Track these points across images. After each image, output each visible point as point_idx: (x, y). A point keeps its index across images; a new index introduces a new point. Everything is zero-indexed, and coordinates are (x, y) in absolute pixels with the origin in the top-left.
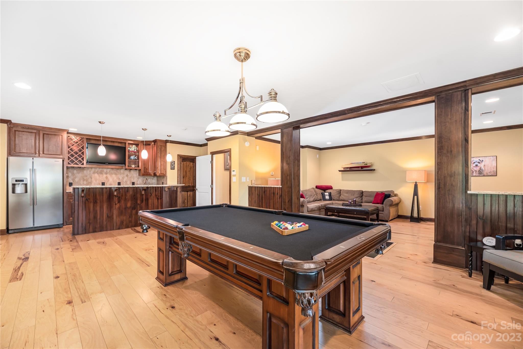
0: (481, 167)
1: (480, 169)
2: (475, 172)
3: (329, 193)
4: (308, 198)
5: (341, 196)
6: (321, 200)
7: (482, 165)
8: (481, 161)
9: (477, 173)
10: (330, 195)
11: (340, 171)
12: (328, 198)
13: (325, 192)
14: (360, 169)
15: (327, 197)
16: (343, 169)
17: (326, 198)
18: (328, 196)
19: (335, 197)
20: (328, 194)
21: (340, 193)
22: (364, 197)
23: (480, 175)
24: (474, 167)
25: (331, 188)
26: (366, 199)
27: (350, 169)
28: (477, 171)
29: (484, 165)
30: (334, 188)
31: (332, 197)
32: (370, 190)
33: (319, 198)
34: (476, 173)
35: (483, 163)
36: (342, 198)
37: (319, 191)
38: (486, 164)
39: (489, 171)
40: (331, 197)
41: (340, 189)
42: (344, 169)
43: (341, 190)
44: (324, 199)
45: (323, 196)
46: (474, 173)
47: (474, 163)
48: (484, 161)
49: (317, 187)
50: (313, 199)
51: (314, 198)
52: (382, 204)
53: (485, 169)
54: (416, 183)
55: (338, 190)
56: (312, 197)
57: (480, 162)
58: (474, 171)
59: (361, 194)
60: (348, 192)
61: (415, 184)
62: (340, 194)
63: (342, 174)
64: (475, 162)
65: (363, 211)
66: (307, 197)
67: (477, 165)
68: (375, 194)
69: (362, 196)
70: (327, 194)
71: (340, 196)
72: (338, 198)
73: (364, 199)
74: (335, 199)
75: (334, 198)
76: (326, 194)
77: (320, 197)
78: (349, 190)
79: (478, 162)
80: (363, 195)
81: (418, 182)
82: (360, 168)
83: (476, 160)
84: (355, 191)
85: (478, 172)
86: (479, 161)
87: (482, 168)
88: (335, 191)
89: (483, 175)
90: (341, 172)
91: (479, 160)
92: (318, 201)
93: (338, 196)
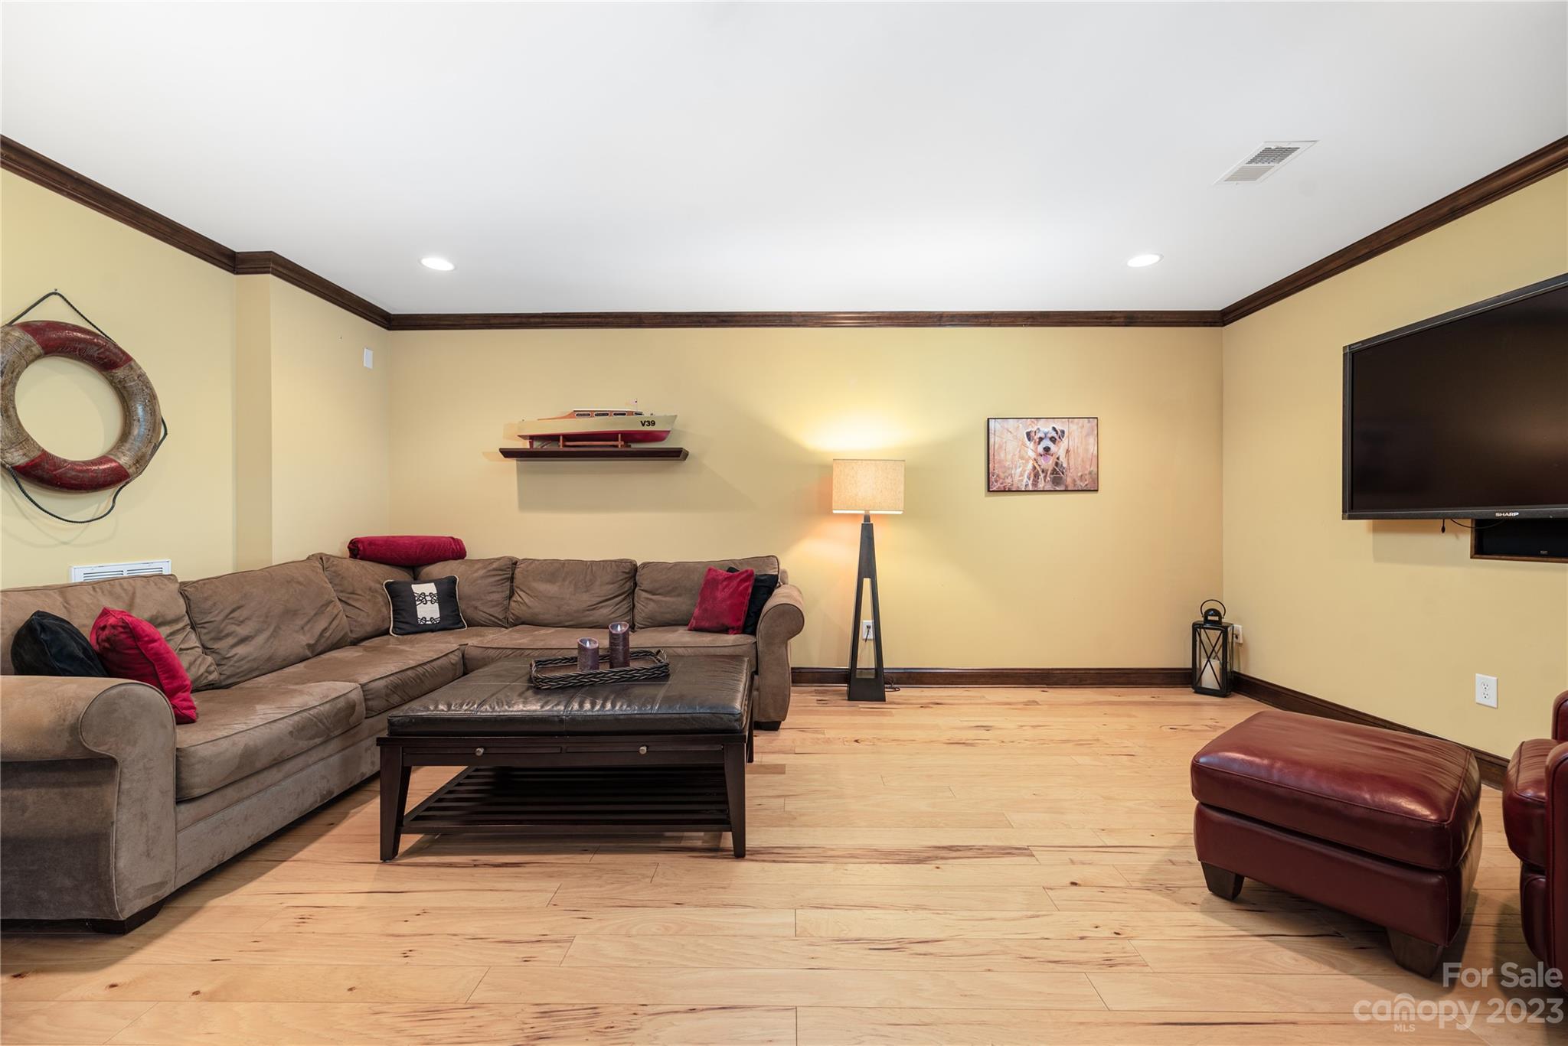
0: (1058, 458)
1: (1057, 464)
2: (1044, 475)
3: (438, 583)
4: (260, 639)
5: (516, 597)
6: (387, 632)
7: (1059, 450)
8: (1059, 432)
9: (1048, 479)
10: (448, 594)
11: (507, 453)
12: (437, 615)
13: (417, 580)
14: (619, 449)
15: (428, 611)
16: (525, 445)
17: (420, 616)
18: (436, 605)
19: (478, 604)
20: (435, 591)
21: (512, 579)
22: (640, 595)
23: (1057, 489)
24: (1041, 455)
25: (453, 550)
26: (652, 606)
27: (565, 446)
28: (1049, 473)
29: (1068, 451)
30: (476, 550)
31: (462, 606)
32: (671, 559)
33: (362, 618)
34: (1045, 481)
35: (1064, 444)
36: (524, 608)
37: (377, 575)
38: (1071, 448)
39: (1080, 474)
40: (457, 609)
41: (510, 559)
42: (531, 444)
43: (515, 563)
44: (406, 623)
45: (402, 603)
46: (1039, 480)
47: (1041, 439)
48: (1066, 435)
49: (359, 549)
50: (305, 639)
51: (322, 624)
52: (753, 633)
53: (1068, 464)
54: (867, 518)
55: (495, 565)
56: (300, 622)
57: (1057, 438)
58: (1040, 472)
59: (627, 580)
60: (556, 570)
61: (863, 522)
62: (508, 583)
63: (519, 471)
64: (1042, 435)
65: (697, 726)
66: (243, 631)
67: (1047, 449)
68: (698, 579)
69: (631, 593)
70: (430, 588)
71: (510, 597)
72: (497, 612)
73: (646, 605)
74: (479, 616)
75: (470, 612)
76: (417, 589)
77: (375, 610)
78: (562, 558)
79: (1049, 436)
80: (636, 584)
81: (874, 515)
82: (620, 443)
83: (1046, 430)
84: (593, 562)
85: (1052, 476)
86: (1054, 434)
87: (1061, 459)
88: (481, 572)
89: (1063, 489)
90: (513, 463)
91: (1054, 429)
92: (355, 643)
93: (495, 597)
